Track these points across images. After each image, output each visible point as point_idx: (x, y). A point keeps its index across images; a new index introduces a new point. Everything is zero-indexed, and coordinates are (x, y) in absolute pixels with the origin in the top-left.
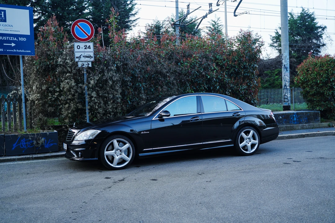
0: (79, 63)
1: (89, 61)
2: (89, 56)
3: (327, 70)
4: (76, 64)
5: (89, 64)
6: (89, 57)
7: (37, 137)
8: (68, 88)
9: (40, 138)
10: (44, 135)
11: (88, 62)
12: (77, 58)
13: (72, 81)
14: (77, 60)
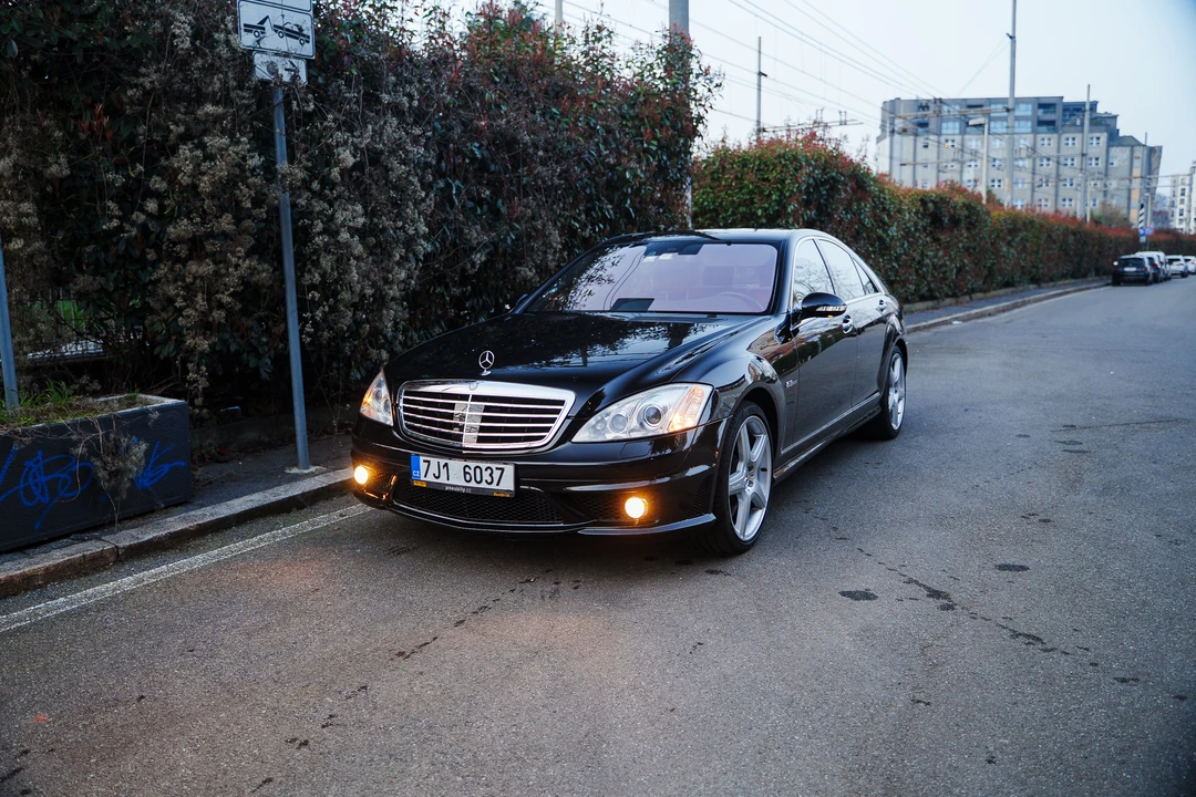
0: (258, 59)
1: (298, 57)
2: (296, 29)
3: (782, 181)
4: (245, 60)
5: (296, 71)
6: (297, 34)
7: (106, 436)
8: (221, 178)
9: (124, 441)
10: (139, 425)
11: (294, 61)
12: (249, 28)
13: (238, 143)
14: (247, 40)
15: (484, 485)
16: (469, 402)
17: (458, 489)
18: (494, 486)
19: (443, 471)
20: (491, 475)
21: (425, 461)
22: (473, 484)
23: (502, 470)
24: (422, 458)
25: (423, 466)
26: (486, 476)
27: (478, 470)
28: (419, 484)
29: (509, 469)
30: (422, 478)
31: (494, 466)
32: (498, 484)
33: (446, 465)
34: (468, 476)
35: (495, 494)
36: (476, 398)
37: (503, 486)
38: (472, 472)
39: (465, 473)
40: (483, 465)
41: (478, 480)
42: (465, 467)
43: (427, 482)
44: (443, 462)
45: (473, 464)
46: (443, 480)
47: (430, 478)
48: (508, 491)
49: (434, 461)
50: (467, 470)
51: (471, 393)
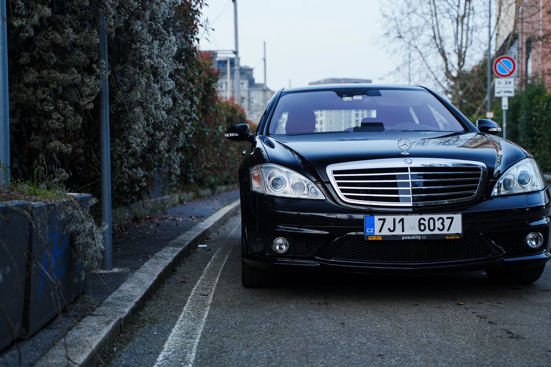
15: (436, 232)
16: (409, 173)
17: (414, 238)
18: (445, 232)
19: (399, 226)
20: (442, 223)
21: (379, 219)
22: (427, 232)
23: (452, 218)
24: (376, 218)
25: (378, 224)
26: (438, 224)
27: (432, 221)
28: (374, 239)
29: (458, 218)
30: (377, 233)
31: (444, 216)
32: (448, 230)
33: (402, 220)
34: (422, 227)
35: (447, 238)
36: (413, 169)
37: (452, 231)
38: (426, 223)
39: (420, 224)
40: (436, 217)
41: (432, 228)
42: (420, 220)
43: (383, 236)
44: (398, 218)
45: (427, 217)
46: (398, 232)
47: (385, 232)
48: (457, 234)
49: (389, 219)
50: (422, 221)
51: (408, 166)
